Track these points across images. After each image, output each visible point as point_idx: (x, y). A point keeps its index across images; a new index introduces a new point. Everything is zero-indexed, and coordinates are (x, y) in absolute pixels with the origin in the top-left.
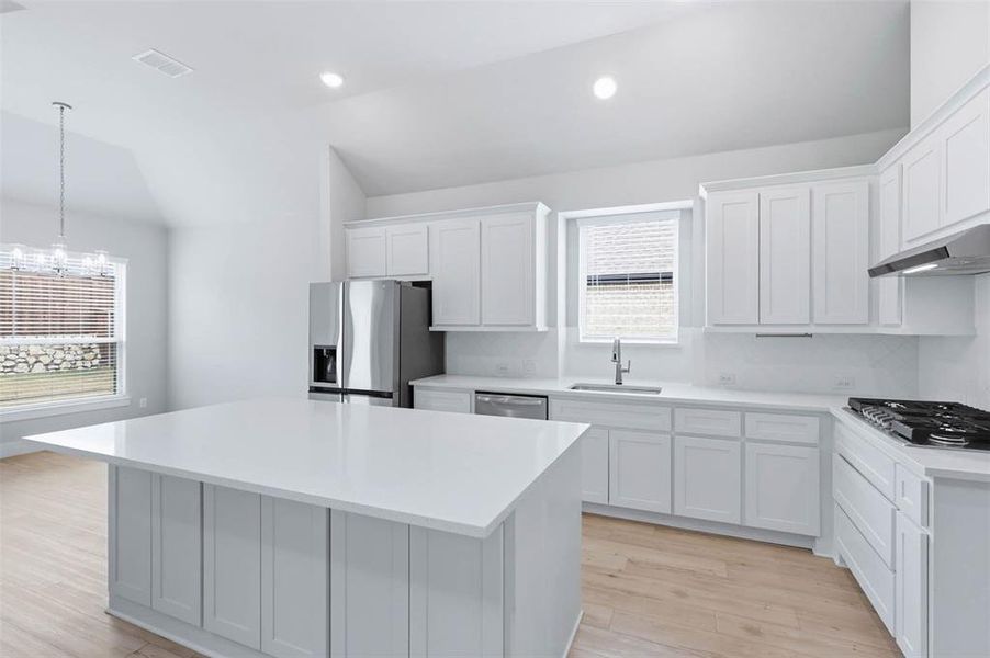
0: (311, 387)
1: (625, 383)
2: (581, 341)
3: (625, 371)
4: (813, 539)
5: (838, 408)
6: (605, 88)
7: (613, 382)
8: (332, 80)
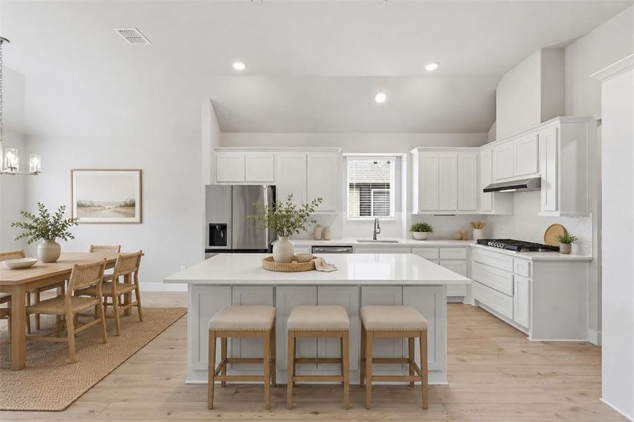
0: (206, 250)
1: (377, 239)
2: (349, 219)
3: (378, 233)
4: (463, 297)
5: (474, 244)
6: (381, 98)
7: (372, 239)
8: (239, 66)
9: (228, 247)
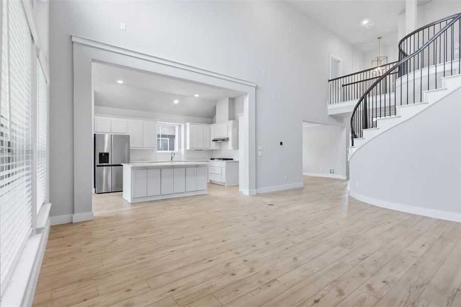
5: (209, 160)
6: (176, 102)
9: (110, 164)
